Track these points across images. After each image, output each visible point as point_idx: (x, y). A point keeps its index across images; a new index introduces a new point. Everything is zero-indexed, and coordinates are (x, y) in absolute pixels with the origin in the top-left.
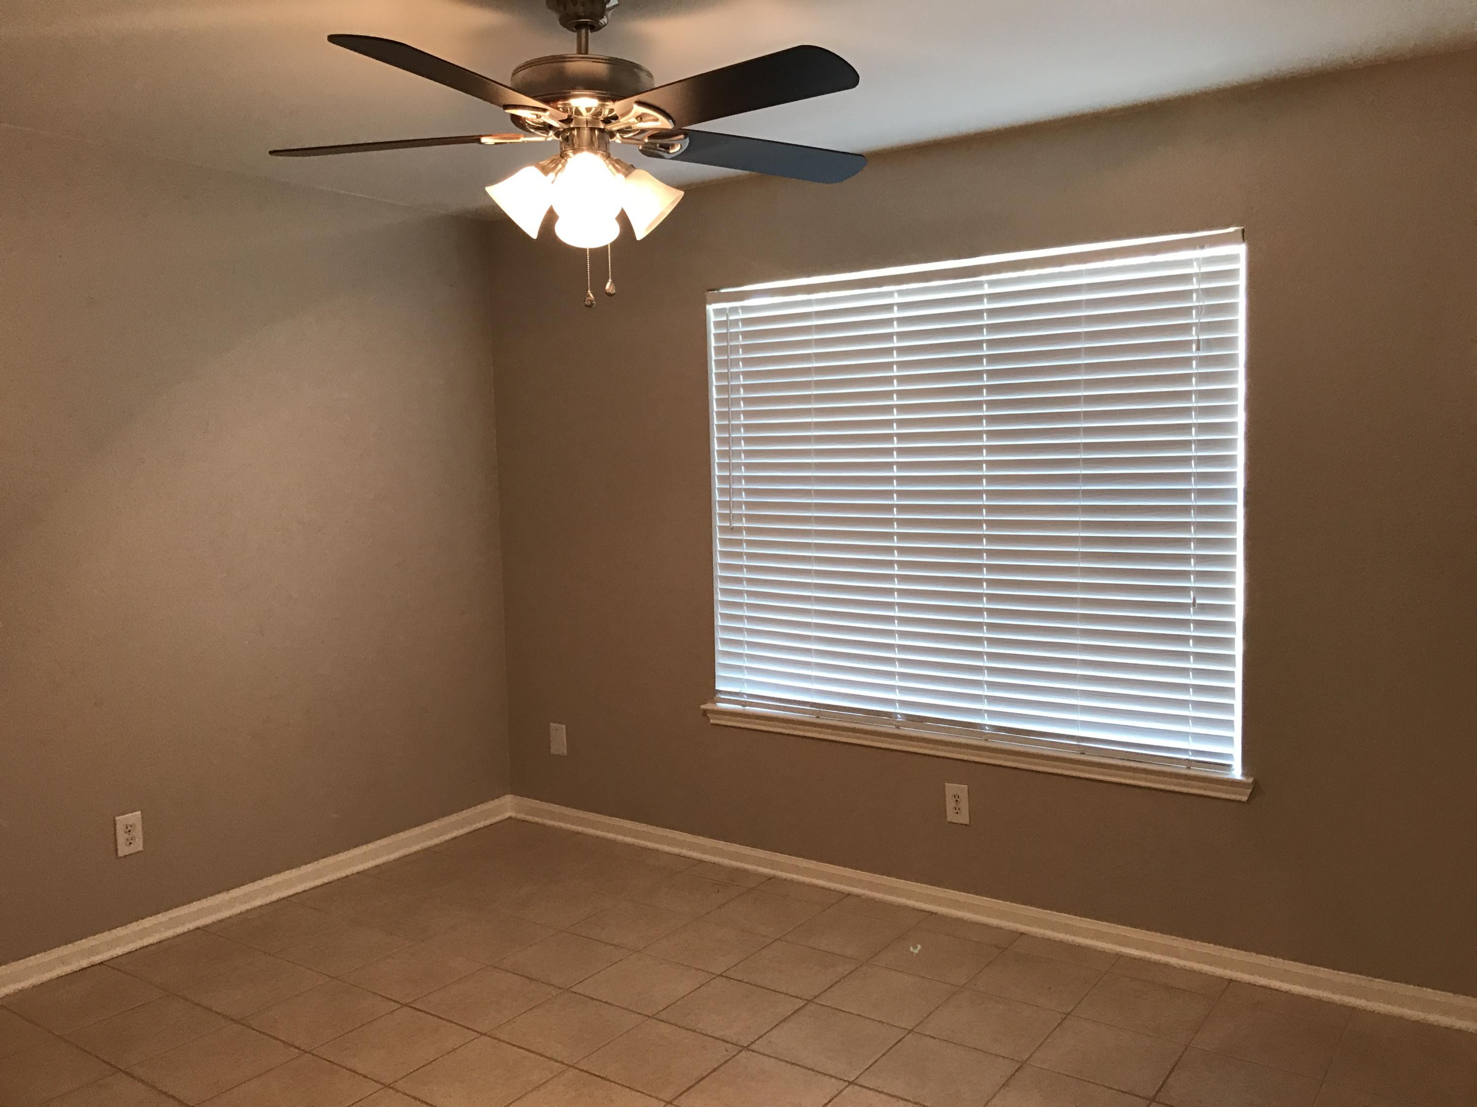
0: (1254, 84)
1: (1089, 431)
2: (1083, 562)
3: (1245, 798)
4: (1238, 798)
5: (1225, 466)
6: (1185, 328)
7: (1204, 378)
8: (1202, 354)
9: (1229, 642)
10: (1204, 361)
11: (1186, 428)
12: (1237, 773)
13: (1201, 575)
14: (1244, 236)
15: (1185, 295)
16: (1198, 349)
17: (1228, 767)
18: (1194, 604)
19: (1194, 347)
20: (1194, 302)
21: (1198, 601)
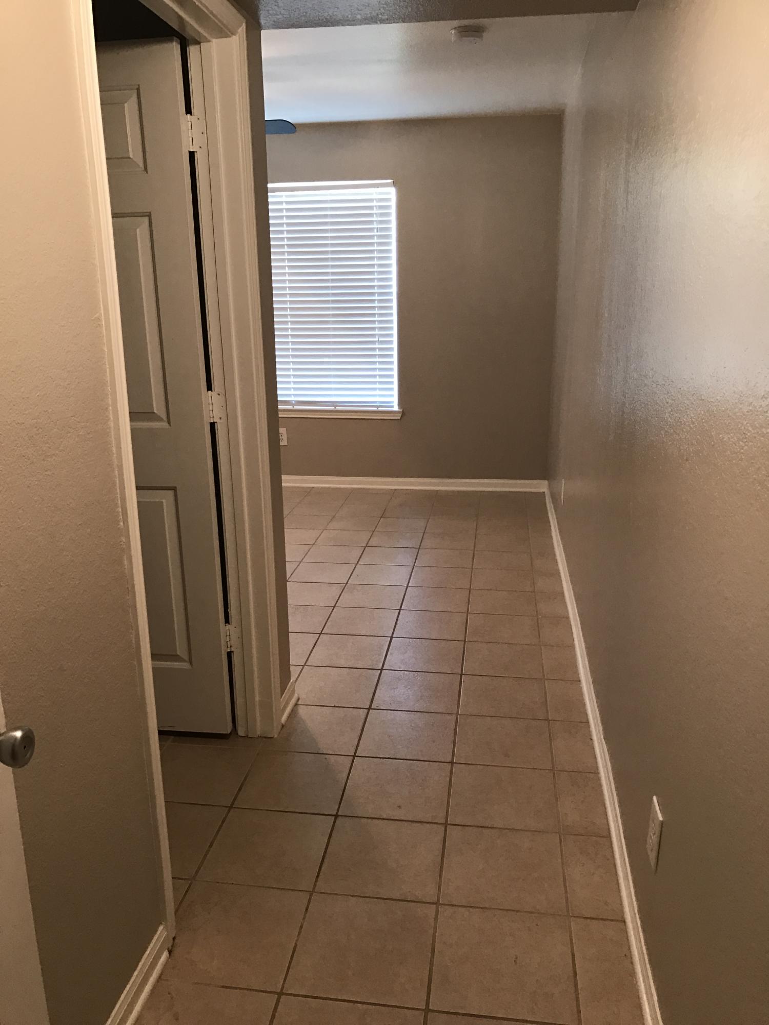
0: (396, 120)
1: (333, 266)
2: (333, 325)
3: (399, 418)
4: (396, 418)
5: (387, 282)
6: (371, 222)
7: (380, 244)
8: (379, 233)
9: (391, 356)
10: (380, 237)
11: (373, 266)
12: (396, 408)
13: (381, 329)
14: (394, 184)
15: (371, 208)
16: (377, 232)
17: (392, 407)
18: (378, 341)
19: (375, 230)
20: (375, 211)
21: (380, 340)
